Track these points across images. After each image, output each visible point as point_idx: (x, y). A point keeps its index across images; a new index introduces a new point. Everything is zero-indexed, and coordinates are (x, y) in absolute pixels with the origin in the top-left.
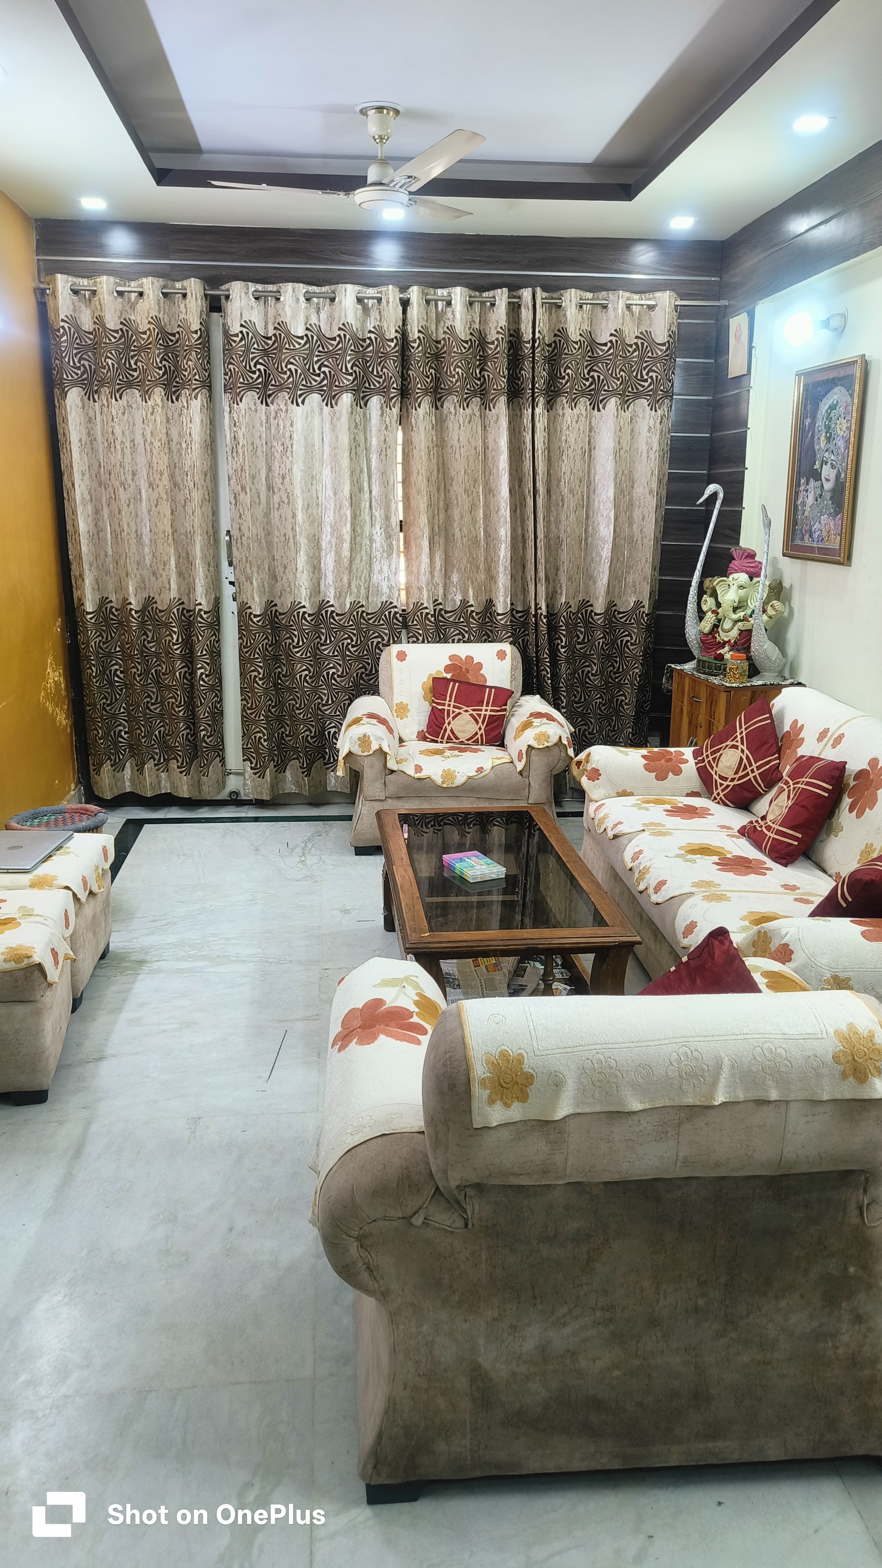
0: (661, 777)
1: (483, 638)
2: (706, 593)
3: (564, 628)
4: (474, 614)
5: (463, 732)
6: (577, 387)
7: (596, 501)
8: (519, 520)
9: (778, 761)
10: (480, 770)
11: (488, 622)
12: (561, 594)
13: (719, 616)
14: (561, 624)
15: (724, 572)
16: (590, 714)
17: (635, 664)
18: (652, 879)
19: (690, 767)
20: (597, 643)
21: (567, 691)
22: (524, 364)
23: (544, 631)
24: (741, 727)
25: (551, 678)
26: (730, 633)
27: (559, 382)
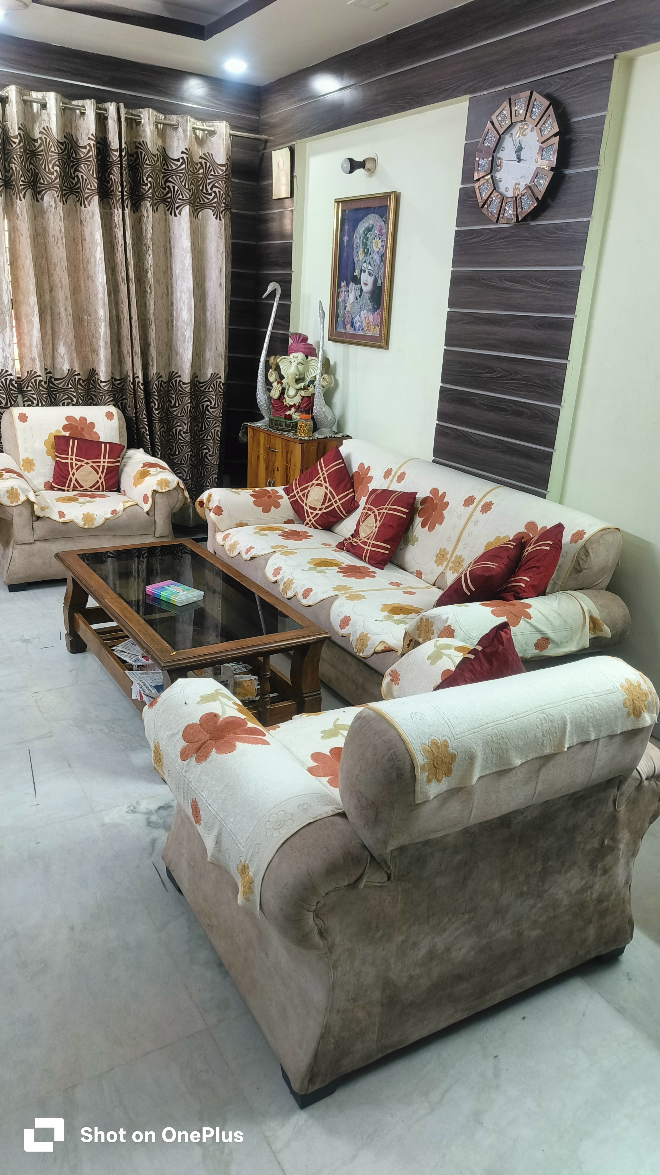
0: (266, 510)
1: (89, 402)
2: (271, 368)
3: (156, 394)
4: (81, 382)
5: (86, 481)
6: (157, 194)
7: (178, 291)
8: (113, 303)
9: (353, 494)
10: (114, 512)
11: (92, 388)
12: (153, 366)
13: (284, 386)
14: (154, 390)
15: (285, 351)
16: (183, 464)
17: (215, 423)
18: (299, 588)
19: (285, 501)
20: (186, 407)
21: (161, 445)
22: (112, 169)
23: (142, 396)
24: (322, 470)
25: (150, 435)
26: (293, 398)
27: (143, 188)
